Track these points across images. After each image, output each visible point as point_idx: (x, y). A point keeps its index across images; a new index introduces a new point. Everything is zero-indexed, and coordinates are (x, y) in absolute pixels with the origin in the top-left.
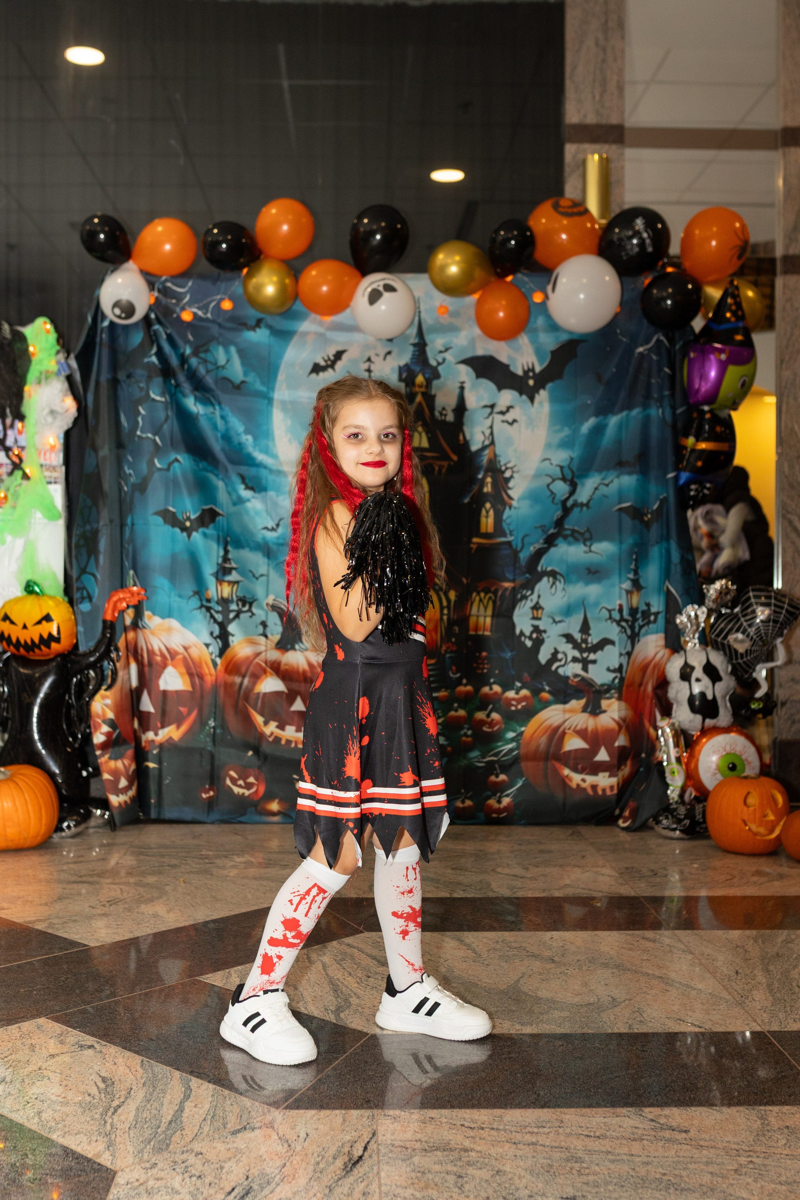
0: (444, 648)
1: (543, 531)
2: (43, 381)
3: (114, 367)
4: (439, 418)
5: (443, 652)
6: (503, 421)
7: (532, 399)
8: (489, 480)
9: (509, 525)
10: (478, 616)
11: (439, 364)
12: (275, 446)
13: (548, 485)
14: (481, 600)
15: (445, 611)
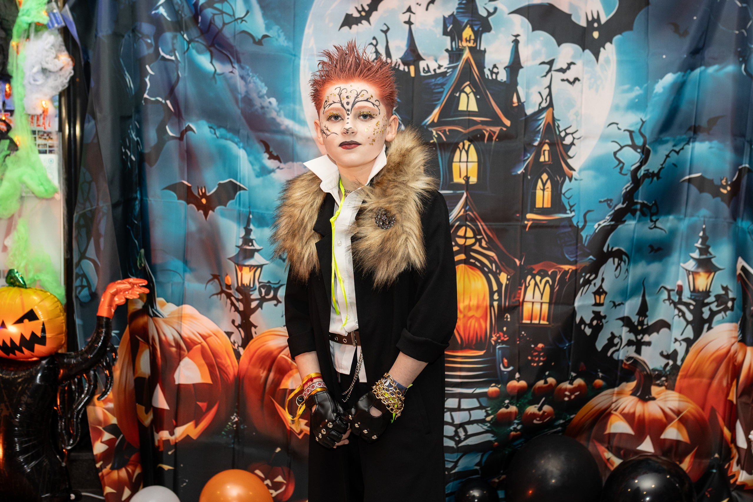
0: (494, 338)
1: (609, 206)
2: (32, 35)
3: (116, 20)
4: (490, 78)
5: (493, 343)
6: (563, 80)
7: (597, 55)
8: (546, 147)
9: (569, 199)
10: (533, 303)
11: (490, 14)
12: (303, 110)
13: (615, 153)
14: (536, 284)
15: (496, 297)
